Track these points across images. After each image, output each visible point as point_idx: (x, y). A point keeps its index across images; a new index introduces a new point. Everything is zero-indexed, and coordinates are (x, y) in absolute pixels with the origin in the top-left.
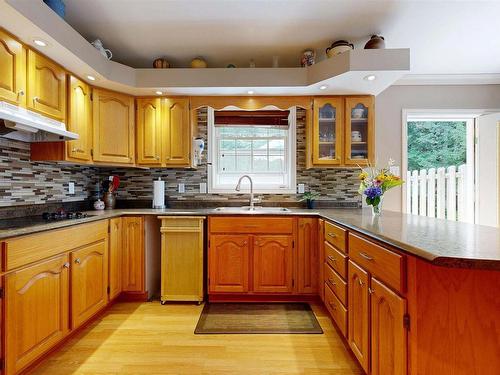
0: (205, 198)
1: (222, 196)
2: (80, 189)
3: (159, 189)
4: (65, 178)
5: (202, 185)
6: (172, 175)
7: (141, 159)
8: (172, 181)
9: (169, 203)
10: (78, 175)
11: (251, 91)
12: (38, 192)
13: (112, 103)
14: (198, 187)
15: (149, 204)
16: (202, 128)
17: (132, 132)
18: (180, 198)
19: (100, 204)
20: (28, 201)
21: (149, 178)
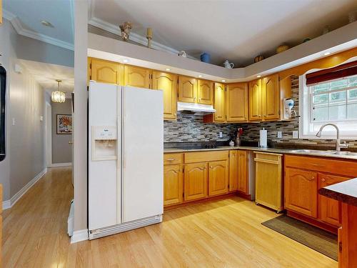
0: (296, 142)
1: (311, 141)
2: (226, 135)
3: (263, 135)
4: (218, 130)
5: (295, 133)
6: (273, 126)
7: (251, 117)
8: (273, 130)
9: (270, 144)
10: (225, 128)
11: (327, 53)
12: (206, 137)
13: (235, 90)
14: (291, 134)
15: (256, 144)
16: (295, 90)
17: (246, 103)
18: (279, 141)
19: (232, 143)
20: (202, 140)
21: (257, 129)
